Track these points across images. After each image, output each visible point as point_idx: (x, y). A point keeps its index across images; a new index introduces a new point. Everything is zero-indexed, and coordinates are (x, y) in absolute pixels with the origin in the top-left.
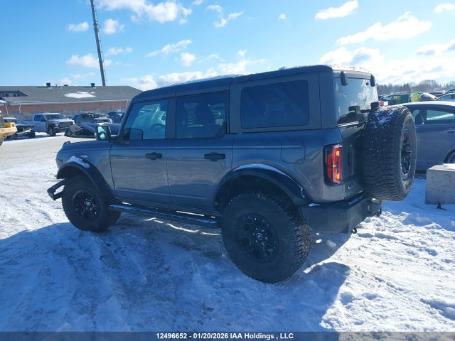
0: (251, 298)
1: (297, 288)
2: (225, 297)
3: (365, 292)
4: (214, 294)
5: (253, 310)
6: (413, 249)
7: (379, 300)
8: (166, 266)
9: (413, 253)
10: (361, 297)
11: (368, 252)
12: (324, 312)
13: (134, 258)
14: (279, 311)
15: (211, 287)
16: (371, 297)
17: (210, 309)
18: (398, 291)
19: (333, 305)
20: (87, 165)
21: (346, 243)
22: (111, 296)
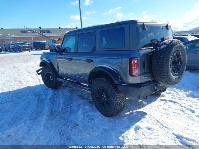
0: (96, 122)
1: (118, 121)
2: (86, 121)
3: (148, 126)
4: (83, 119)
5: (94, 128)
6: (184, 109)
7: (152, 131)
8: (71, 105)
9: (183, 111)
10: (144, 128)
11: (160, 108)
12: (123, 133)
13: (61, 100)
14: (105, 129)
15: (83, 116)
16: (149, 129)
17: (77, 125)
18: (164, 128)
19: (129, 130)
20: (49, 62)
21: (152, 103)
22: (44, 114)
